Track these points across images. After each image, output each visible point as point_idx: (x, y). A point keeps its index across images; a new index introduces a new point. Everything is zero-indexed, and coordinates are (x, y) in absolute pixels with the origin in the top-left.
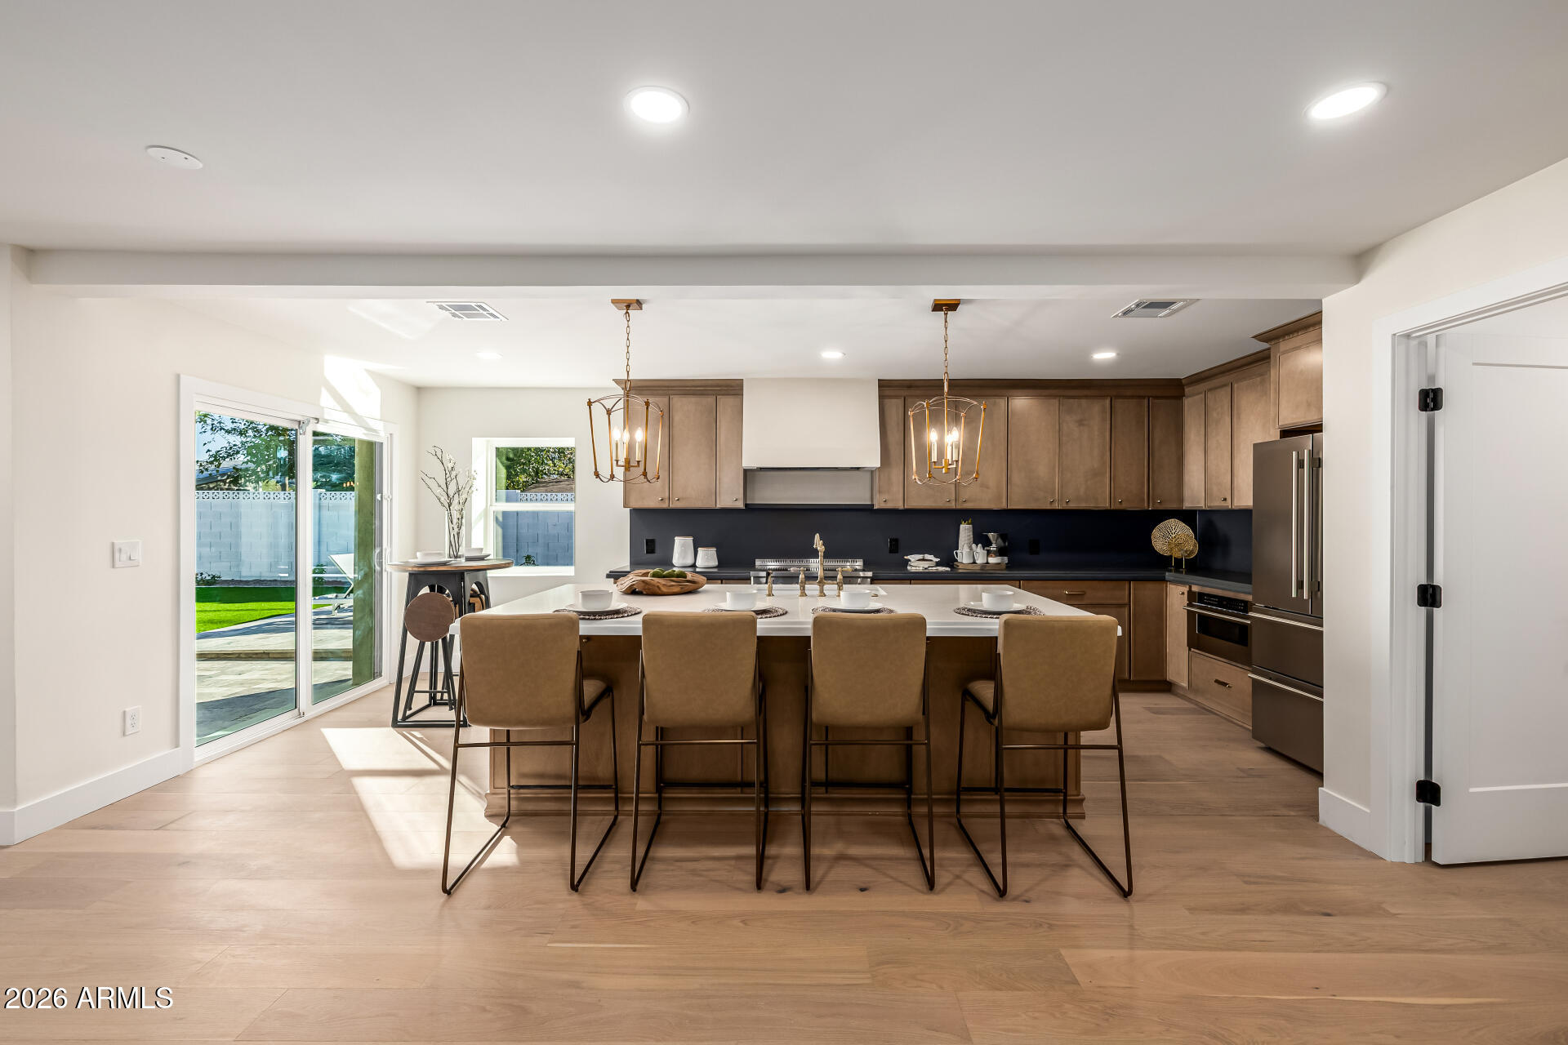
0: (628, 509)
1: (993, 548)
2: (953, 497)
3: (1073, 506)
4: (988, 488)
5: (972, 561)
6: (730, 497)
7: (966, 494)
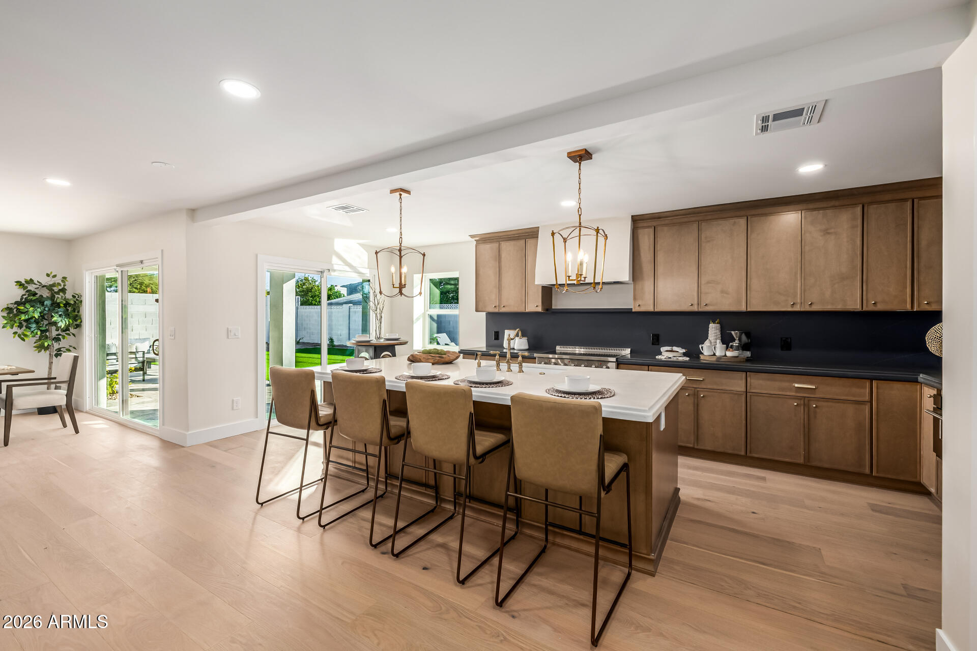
0: (485, 313)
1: (736, 343)
2: (696, 302)
3: (816, 308)
4: (727, 293)
5: (713, 354)
6: (535, 305)
7: (706, 299)
